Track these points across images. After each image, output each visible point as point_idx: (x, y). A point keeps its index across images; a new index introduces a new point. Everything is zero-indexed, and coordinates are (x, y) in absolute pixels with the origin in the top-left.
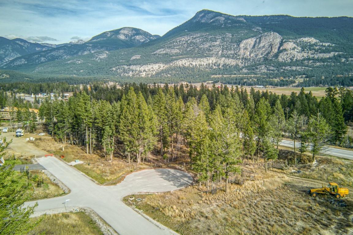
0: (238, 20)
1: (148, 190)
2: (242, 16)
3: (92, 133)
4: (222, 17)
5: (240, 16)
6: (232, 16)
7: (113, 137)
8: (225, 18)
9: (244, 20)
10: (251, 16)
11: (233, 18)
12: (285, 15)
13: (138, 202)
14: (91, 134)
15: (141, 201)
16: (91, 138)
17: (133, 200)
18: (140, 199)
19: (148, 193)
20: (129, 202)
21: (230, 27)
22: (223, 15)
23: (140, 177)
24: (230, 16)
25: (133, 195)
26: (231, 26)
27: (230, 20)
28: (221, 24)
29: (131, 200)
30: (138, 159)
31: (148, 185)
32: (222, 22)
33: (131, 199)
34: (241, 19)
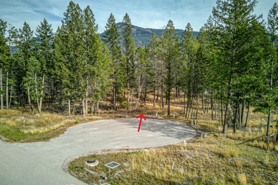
0: (146, 31)
1: (124, 145)
2: (149, 29)
3: (9, 78)
4: (134, 29)
5: (147, 29)
6: (142, 28)
7: (42, 77)
8: (137, 29)
9: (151, 31)
10: (156, 29)
11: (143, 30)
12: (180, 29)
13: (113, 171)
14: (7, 79)
15: (121, 168)
16: (7, 84)
17: (96, 167)
18: (115, 164)
19: (127, 150)
20: (88, 173)
21: (140, 36)
22: (135, 27)
23: (95, 129)
24: (140, 28)
25: (94, 156)
26: (142, 36)
27: (140, 31)
28: (134, 33)
29: (91, 169)
30: (84, 109)
31: (118, 138)
32: (135, 32)
33: (92, 165)
34: (149, 31)
